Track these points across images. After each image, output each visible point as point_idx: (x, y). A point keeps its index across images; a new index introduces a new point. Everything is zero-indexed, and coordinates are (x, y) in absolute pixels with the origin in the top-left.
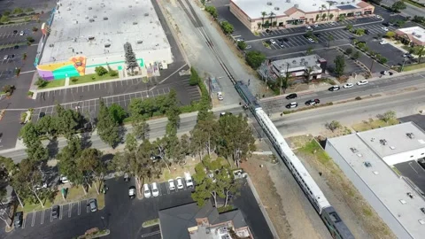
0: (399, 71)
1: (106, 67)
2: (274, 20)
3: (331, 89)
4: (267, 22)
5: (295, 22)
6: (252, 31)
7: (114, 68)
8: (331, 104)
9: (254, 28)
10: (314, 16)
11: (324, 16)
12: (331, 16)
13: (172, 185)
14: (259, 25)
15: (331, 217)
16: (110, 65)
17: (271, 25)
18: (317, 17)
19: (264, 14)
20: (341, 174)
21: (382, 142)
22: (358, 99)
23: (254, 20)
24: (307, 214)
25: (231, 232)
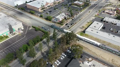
0: (81, 11)
1: (2, 36)
2: (44, 7)
3: (73, 20)
4: (43, 8)
5: (49, 6)
6: (40, 11)
7: (5, 35)
8: (76, 23)
9: (40, 10)
10: (53, 4)
11: (55, 3)
12: (56, 3)
13: (62, 58)
14: (41, 9)
15: (103, 46)
16: (4, 34)
17: (44, 8)
18: (54, 4)
19: (42, 6)
20: (93, 37)
21: (95, 27)
22: (80, 20)
23: (40, 8)
24: (95, 48)
25: (88, 60)
